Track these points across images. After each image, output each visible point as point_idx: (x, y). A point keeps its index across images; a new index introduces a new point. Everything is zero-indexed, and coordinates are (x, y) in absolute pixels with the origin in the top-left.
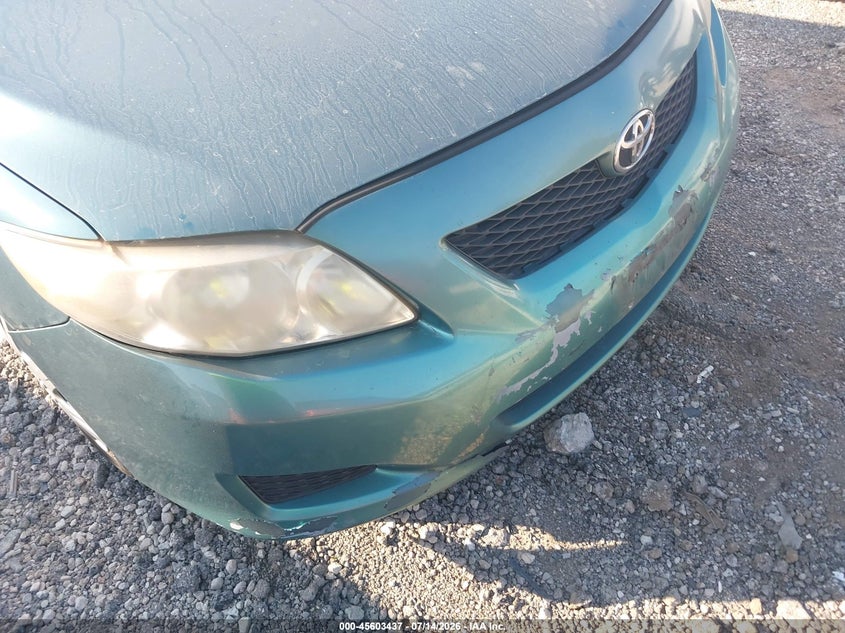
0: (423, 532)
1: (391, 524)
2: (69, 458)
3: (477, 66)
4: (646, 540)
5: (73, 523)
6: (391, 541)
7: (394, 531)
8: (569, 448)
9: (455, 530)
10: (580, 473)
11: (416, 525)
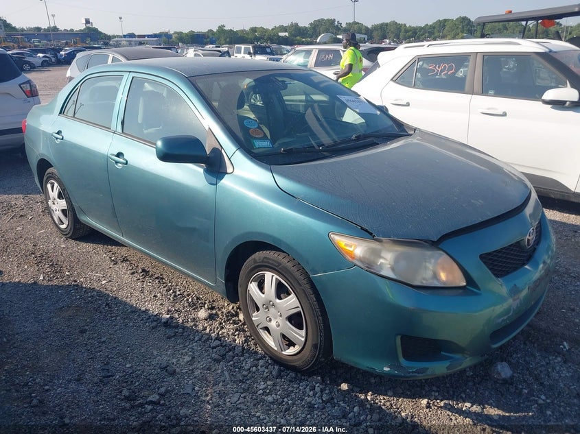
0: (442, 404)
1: (426, 400)
2: (256, 366)
3: (481, 201)
4: (549, 413)
5: (268, 391)
6: (428, 406)
7: (428, 402)
8: (503, 376)
9: (458, 404)
10: (511, 386)
11: (438, 401)
